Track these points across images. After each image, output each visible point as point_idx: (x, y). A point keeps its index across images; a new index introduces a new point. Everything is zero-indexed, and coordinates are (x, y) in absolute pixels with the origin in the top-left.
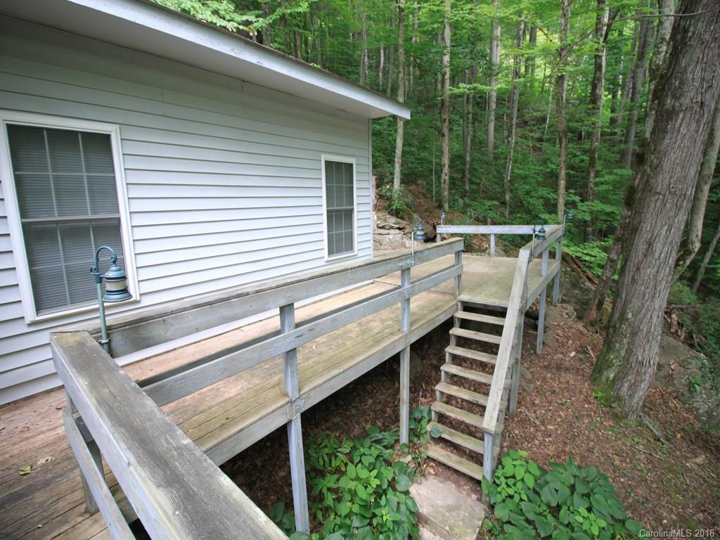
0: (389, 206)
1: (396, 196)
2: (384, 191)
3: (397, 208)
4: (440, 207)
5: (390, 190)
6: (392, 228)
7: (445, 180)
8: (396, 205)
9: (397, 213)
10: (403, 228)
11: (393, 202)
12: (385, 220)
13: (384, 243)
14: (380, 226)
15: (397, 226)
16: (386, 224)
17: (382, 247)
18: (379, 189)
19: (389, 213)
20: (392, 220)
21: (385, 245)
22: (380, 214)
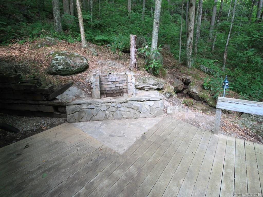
0: (147, 64)
1: (154, 55)
2: (143, 51)
3: (154, 67)
4: (185, 64)
5: (149, 50)
6: (151, 89)
7: (190, 43)
8: (154, 64)
9: (154, 72)
10: (162, 89)
11: (151, 61)
12: (144, 81)
13: (143, 110)
14: (139, 87)
15: (156, 87)
16: (145, 85)
17: (141, 115)
18: (139, 49)
19: (147, 70)
20: (151, 81)
21: (144, 113)
22: (139, 73)
